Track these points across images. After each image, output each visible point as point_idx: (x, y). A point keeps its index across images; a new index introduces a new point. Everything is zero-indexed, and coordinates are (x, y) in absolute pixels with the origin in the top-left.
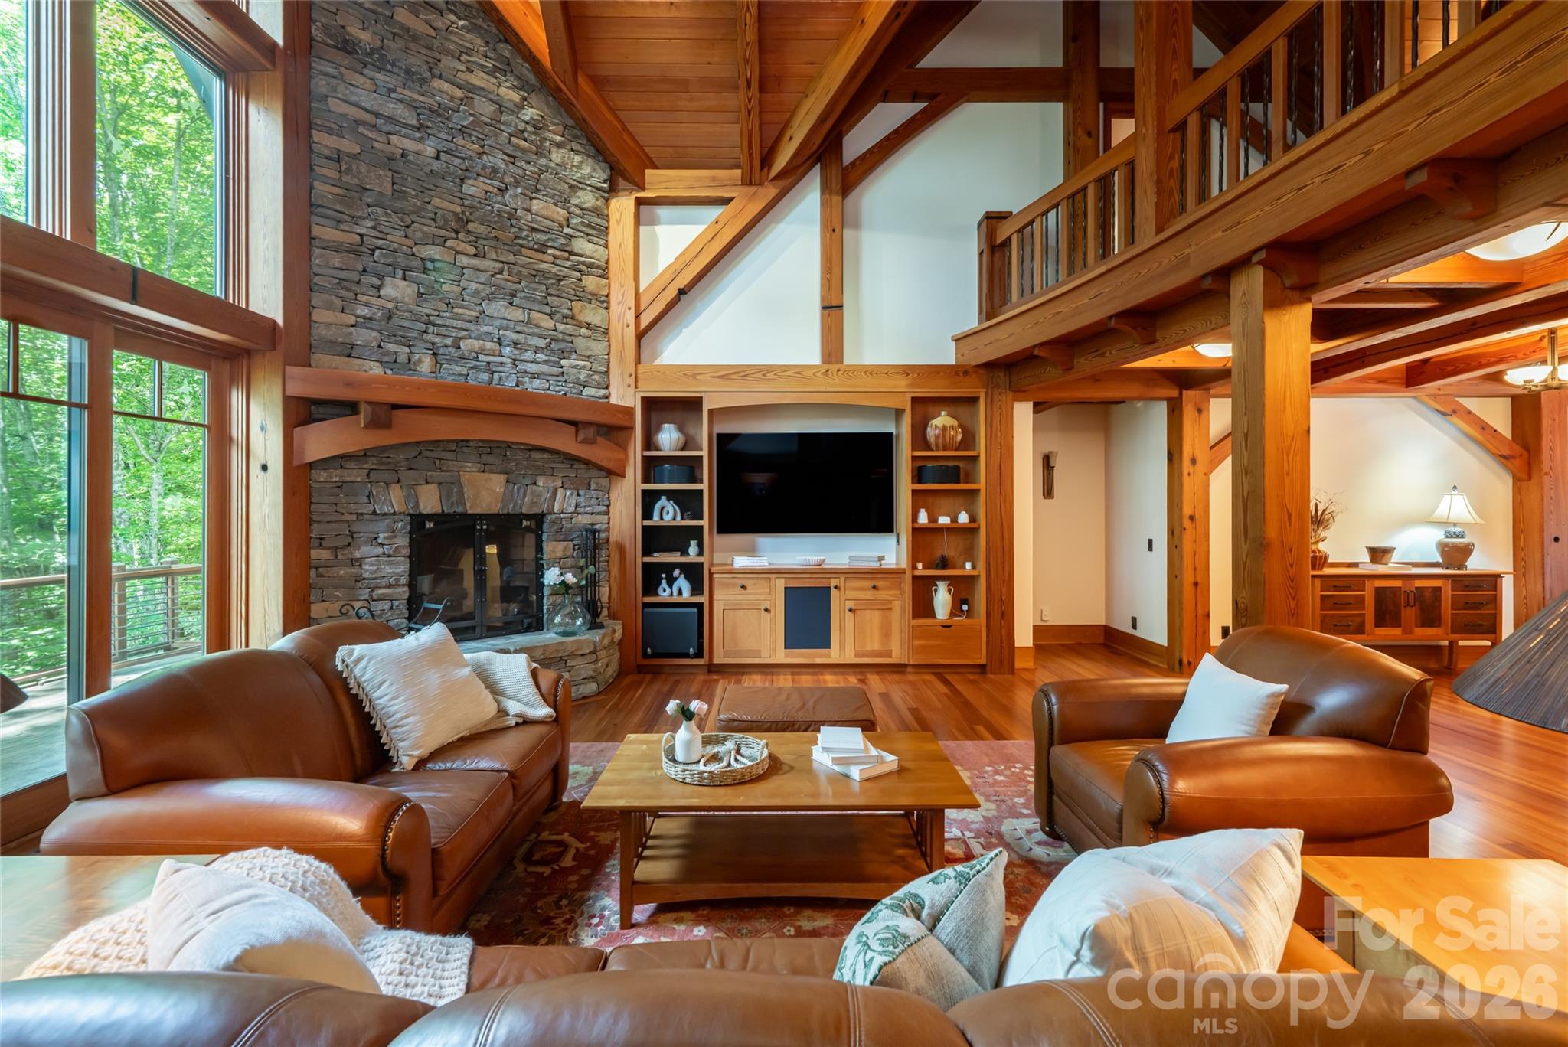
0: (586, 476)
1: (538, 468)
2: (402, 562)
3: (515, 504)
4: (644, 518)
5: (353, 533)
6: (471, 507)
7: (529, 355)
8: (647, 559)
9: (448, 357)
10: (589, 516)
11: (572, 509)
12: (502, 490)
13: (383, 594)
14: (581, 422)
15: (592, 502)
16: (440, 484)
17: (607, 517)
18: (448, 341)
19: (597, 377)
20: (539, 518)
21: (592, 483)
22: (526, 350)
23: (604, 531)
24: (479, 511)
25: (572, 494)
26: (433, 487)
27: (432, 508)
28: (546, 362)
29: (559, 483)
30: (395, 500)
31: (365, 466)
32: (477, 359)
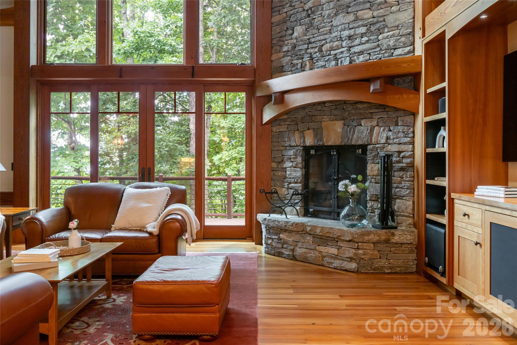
0: (394, 116)
1: (361, 114)
2: (299, 171)
3: (348, 139)
4: (427, 146)
5: (283, 155)
6: (326, 141)
7: (357, 41)
8: (429, 182)
9: (316, 59)
10: (397, 146)
11: (383, 141)
12: (341, 130)
13: (292, 186)
14: (372, 78)
15: (399, 135)
16: (313, 129)
17: (411, 146)
18: (316, 50)
19: (403, 39)
20: (364, 148)
21: (399, 120)
22: (356, 39)
23: (409, 157)
24: (330, 144)
25: (384, 130)
26: (311, 131)
27: (310, 143)
28: (367, 42)
29: (375, 123)
30: (296, 140)
31: (286, 123)
32: (330, 55)
